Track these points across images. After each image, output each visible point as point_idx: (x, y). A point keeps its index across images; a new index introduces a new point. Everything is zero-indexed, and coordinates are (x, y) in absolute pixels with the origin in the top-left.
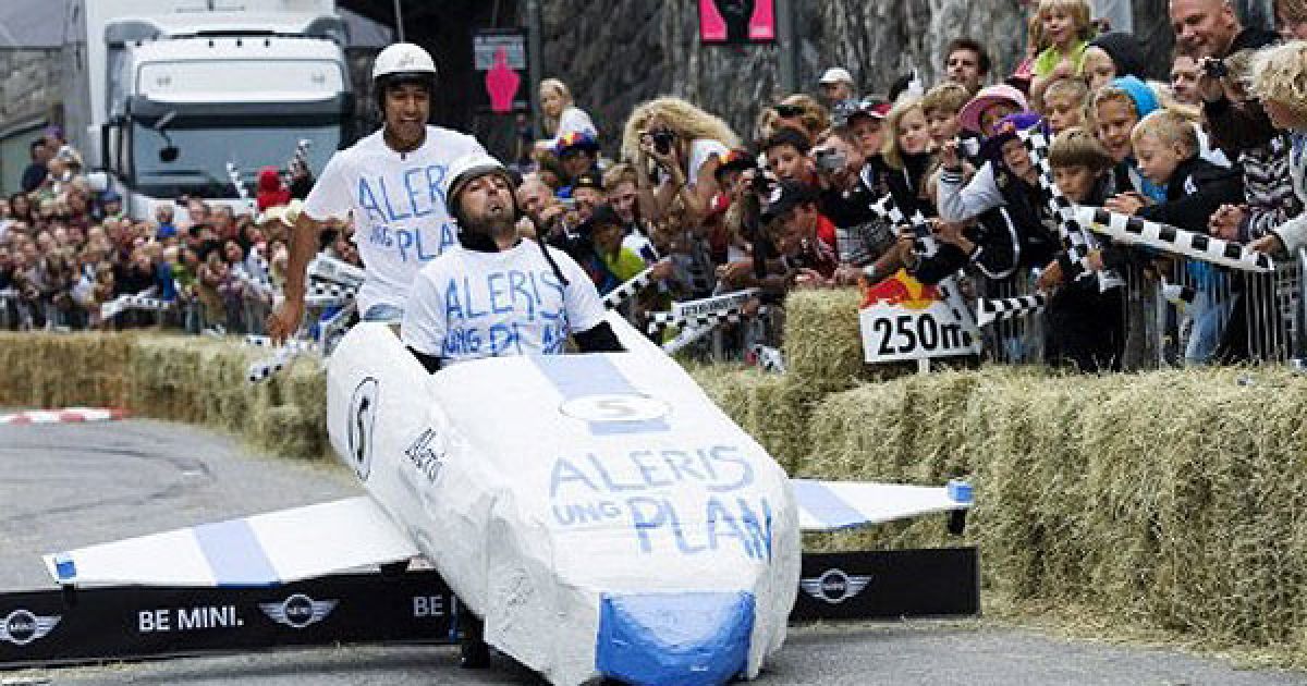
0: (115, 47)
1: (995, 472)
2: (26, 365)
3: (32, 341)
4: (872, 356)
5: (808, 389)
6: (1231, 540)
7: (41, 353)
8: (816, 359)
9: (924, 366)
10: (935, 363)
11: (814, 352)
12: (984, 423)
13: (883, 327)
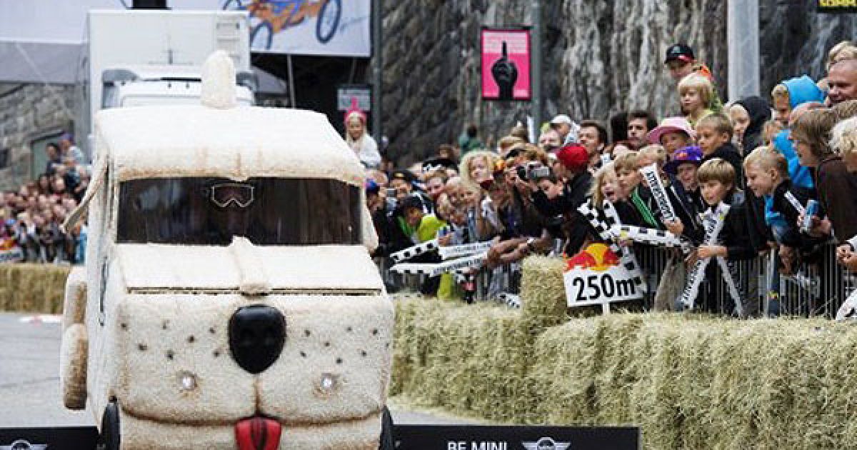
0: (108, 85)
1: (654, 379)
2: (42, 286)
3: (46, 271)
4: (572, 302)
5: (534, 322)
6: (805, 429)
7: (52, 278)
8: (539, 302)
9: (606, 308)
10: (615, 307)
11: (538, 298)
12: (648, 347)
13: (579, 283)
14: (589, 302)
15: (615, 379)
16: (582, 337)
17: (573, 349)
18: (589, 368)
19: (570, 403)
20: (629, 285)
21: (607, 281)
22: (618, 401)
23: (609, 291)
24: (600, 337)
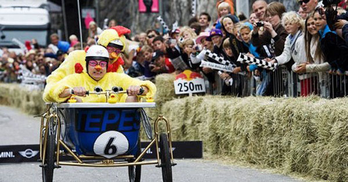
1: (208, 122)
4: (177, 92)
5: (161, 100)
8: (163, 93)
9: (191, 95)
10: (193, 94)
11: (163, 90)
12: (205, 109)
13: (180, 85)
14: (184, 92)
15: (193, 123)
16: (179, 106)
17: (176, 111)
18: (182, 118)
19: (175, 132)
20: (200, 87)
21: (191, 85)
22: (194, 131)
23: (192, 88)
24: (186, 106)
